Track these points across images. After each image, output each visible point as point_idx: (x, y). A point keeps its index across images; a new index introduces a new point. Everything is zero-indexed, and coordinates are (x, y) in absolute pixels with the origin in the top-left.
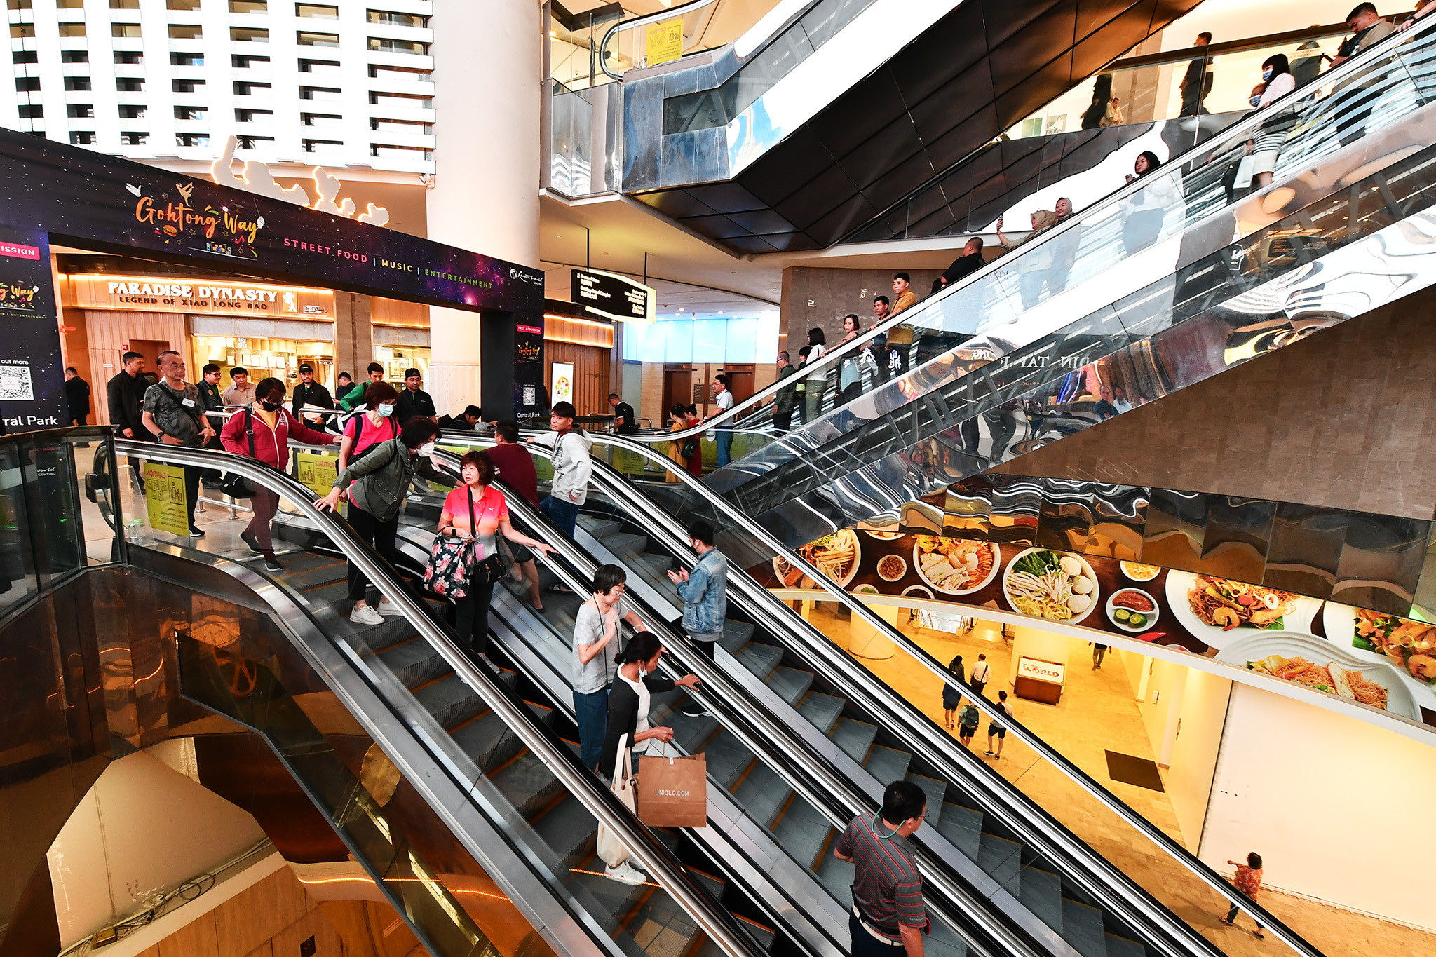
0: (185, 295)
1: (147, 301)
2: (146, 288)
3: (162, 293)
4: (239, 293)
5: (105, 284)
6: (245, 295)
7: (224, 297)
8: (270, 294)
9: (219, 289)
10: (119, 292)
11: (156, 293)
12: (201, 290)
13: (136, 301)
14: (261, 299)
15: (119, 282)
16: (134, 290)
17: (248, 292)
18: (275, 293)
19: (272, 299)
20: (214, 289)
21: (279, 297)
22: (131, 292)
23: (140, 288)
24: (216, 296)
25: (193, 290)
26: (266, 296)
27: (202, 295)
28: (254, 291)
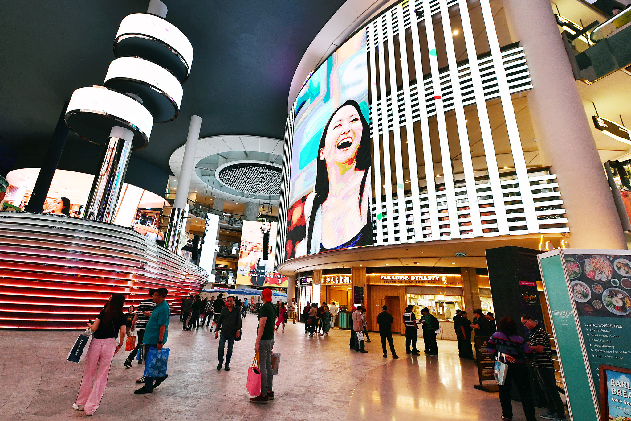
0: (406, 279)
1: (393, 282)
2: (393, 277)
3: (398, 279)
4: (425, 278)
5: (380, 276)
6: (427, 278)
7: (420, 279)
8: (436, 277)
9: (418, 277)
10: (384, 279)
11: (396, 279)
12: (412, 277)
13: (389, 282)
14: (433, 279)
15: (384, 276)
16: (389, 278)
17: (429, 277)
18: (439, 277)
19: (437, 280)
20: (416, 277)
21: (440, 278)
22: (388, 279)
23: (391, 277)
24: (417, 279)
25: (409, 277)
26: (435, 278)
27: (412, 279)
28: (430, 277)
